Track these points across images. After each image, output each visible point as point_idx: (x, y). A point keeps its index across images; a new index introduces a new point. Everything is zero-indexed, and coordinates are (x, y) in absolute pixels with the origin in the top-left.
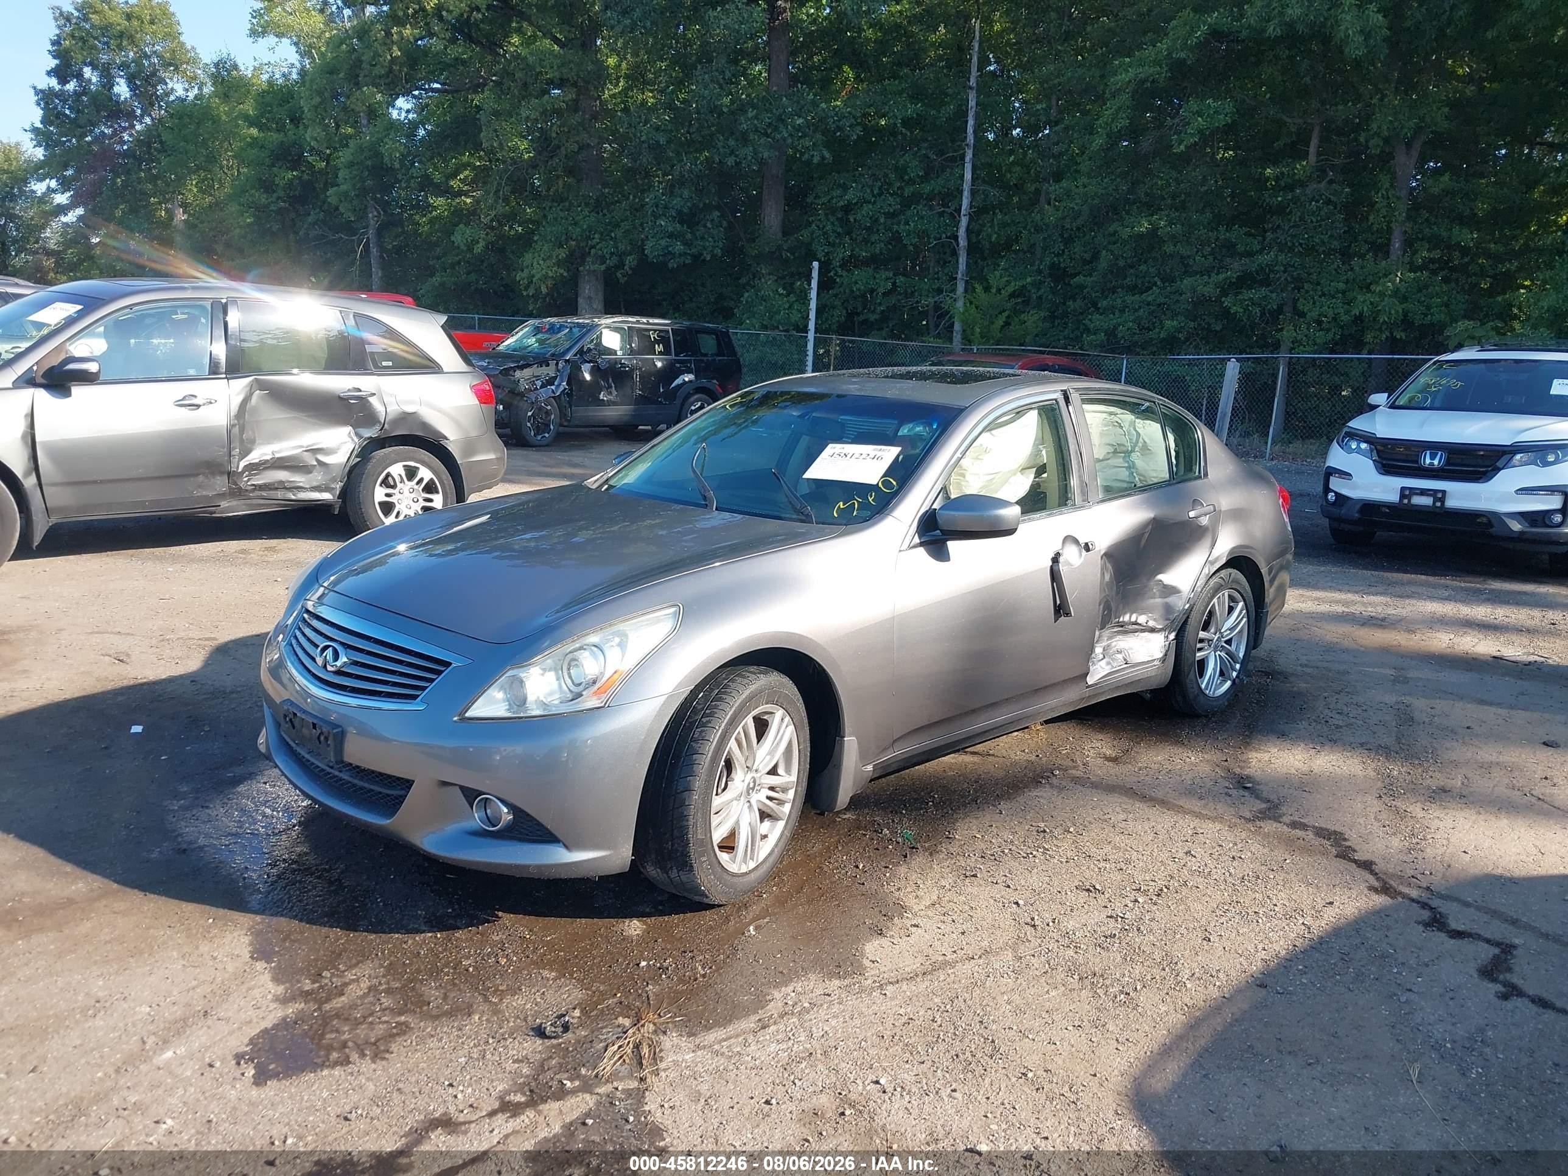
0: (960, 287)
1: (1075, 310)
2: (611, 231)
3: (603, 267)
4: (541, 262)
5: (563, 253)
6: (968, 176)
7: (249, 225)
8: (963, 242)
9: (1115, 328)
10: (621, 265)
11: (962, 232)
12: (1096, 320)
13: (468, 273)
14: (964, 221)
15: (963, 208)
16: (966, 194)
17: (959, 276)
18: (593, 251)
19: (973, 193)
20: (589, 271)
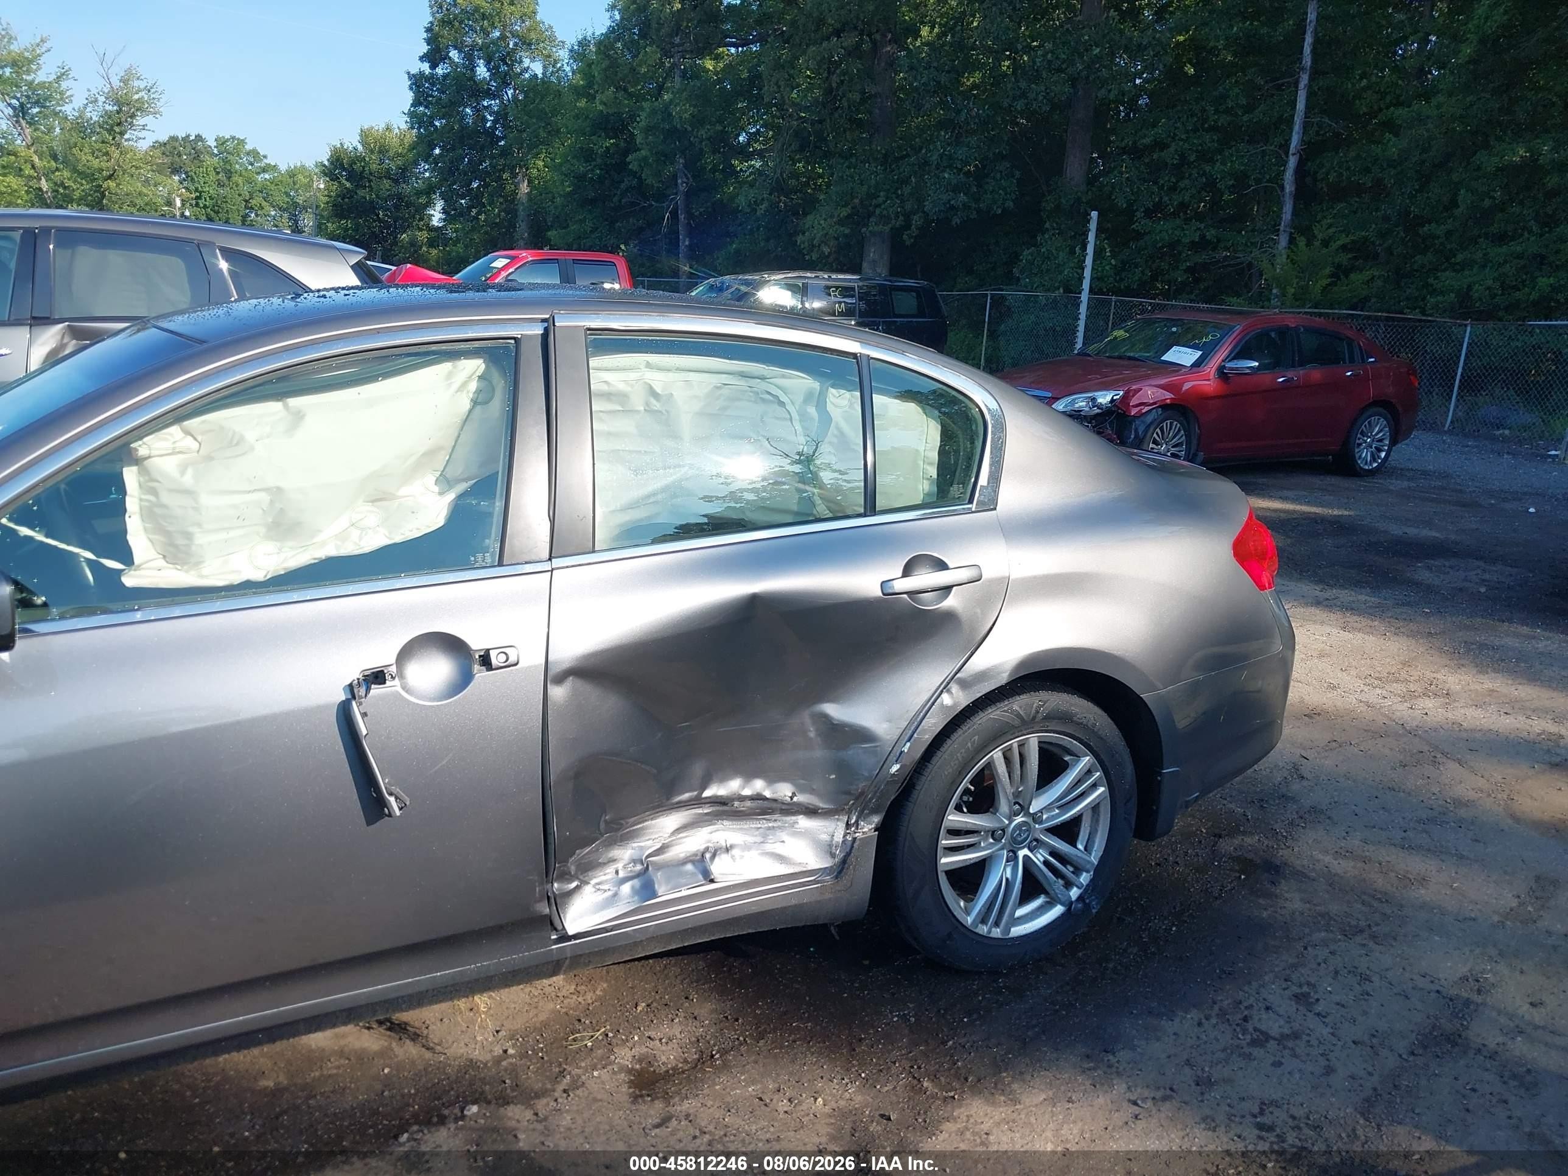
0: (1283, 241)
1: (1423, 266)
2: (897, 189)
3: (887, 228)
4: (822, 222)
5: (845, 212)
6: (1301, 105)
7: (569, 193)
8: (1289, 187)
9: (1470, 287)
10: (907, 226)
11: (1289, 175)
12: (1448, 279)
13: (767, 240)
14: (1292, 161)
15: (1293, 146)
16: (1297, 127)
17: (1282, 228)
18: (878, 211)
19: (1306, 126)
20: (873, 234)
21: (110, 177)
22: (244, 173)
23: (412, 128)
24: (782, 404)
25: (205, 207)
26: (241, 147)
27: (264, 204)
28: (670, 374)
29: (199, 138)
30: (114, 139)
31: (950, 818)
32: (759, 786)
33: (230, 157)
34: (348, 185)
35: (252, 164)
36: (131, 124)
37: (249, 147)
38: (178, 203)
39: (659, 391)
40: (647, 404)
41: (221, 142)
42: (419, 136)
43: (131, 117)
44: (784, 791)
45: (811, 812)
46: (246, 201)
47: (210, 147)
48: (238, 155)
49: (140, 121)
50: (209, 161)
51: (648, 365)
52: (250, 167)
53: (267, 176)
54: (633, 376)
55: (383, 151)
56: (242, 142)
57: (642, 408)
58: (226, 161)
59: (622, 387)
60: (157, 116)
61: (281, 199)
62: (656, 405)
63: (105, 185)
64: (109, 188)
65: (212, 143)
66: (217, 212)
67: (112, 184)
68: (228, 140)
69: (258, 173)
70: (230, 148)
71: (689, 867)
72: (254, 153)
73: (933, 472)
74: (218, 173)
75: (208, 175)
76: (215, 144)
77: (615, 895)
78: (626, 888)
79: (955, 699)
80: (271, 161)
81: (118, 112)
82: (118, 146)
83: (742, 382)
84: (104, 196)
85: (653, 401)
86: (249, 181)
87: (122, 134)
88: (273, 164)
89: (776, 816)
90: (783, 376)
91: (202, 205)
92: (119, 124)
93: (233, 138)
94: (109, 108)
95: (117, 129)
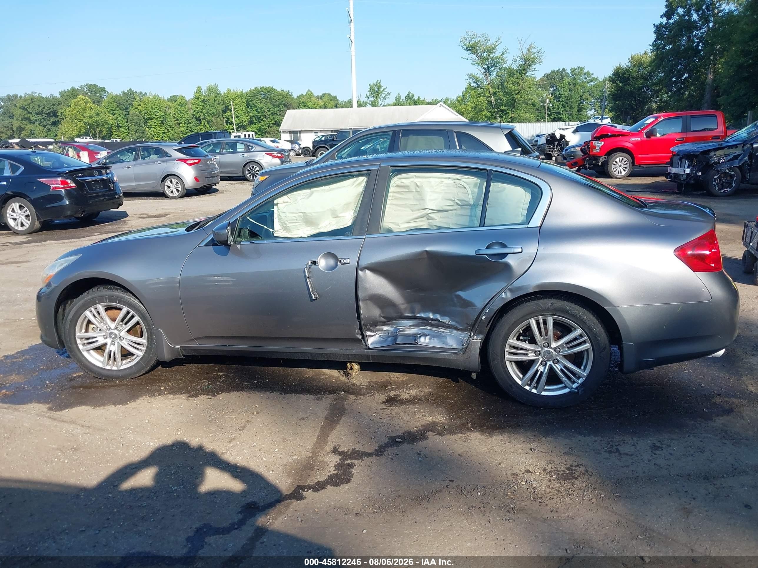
21: (518, 93)
22: (581, 84)
23: (654, 52)
24: (465, 188)
25: (562, 101)
26: (582, 71)
27: (589, 97)
28: (424, 179)
29: (564, 70)
30: (521, 76)
31: (510, 341)
32: (438, 317)
33: (576, 77)
34: (621, 84)
35: (586, 79)
36: (529, 69)
37: (585, 71)
38: (548, 101)
39: (419, 184)
40: (416, 189)
41: (573, 70)
42: (656, 55)
43: (530, 66)
44: (446, 320)
45: (457, 329)
46: (581, 96)
47: (568, 73)
48: (580, 75)
49: (533, 67)
50: (567, 80)
51: (416, 176)
52: (585, 80)
53: (592, 83)
54: (411, 180)
55: (640, 65)
56: (582, 69)
57: (414, 190)
58: (574, 79)
59: (408, 184)
60: (541, 63)
61: (597, 95)
62: (418, 189)
63: (516, 97)
64: (517, 98)
65: (569, 71)
66: (567, 103)
67: (519, 96)
68: (576, 69)
69: (588, 83)
70: (577, 72)
71: (411, 338)
72: (588, 74)
73: (525, 212)
74: (570, 85)
75: (565, 86)
76: (570, 72)
77: (386, 340)
78: (390, 339)
79: (507, 296)
80: (595, 76)
81: (524, 65)
82: (523, 79)
83: (450, 181)
84: (515, 102)
85: (417, 188)
86: (583, 87)
87: (525, 74)
88: (596, 77)
89: (444, 328)
90: (466, 178)
91: (561, 101)
92: (524, 70)
93: (579, 67)
94: (521, 63)
95: (523, 72)
